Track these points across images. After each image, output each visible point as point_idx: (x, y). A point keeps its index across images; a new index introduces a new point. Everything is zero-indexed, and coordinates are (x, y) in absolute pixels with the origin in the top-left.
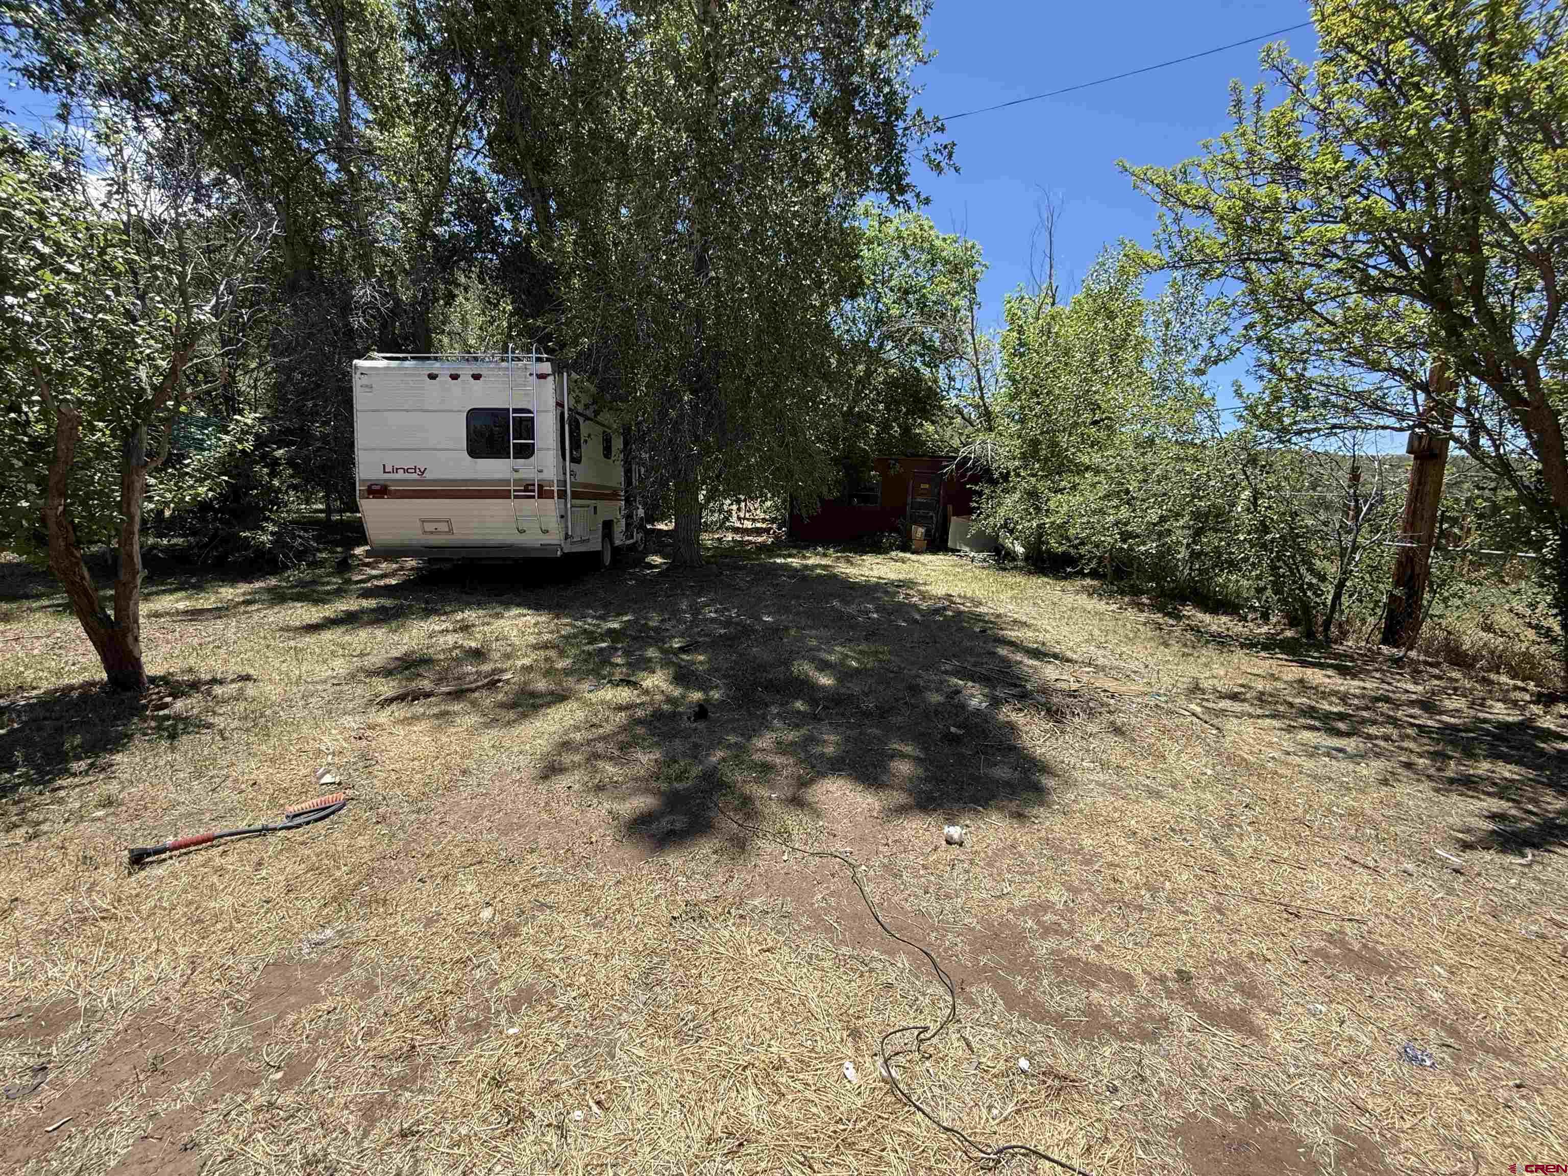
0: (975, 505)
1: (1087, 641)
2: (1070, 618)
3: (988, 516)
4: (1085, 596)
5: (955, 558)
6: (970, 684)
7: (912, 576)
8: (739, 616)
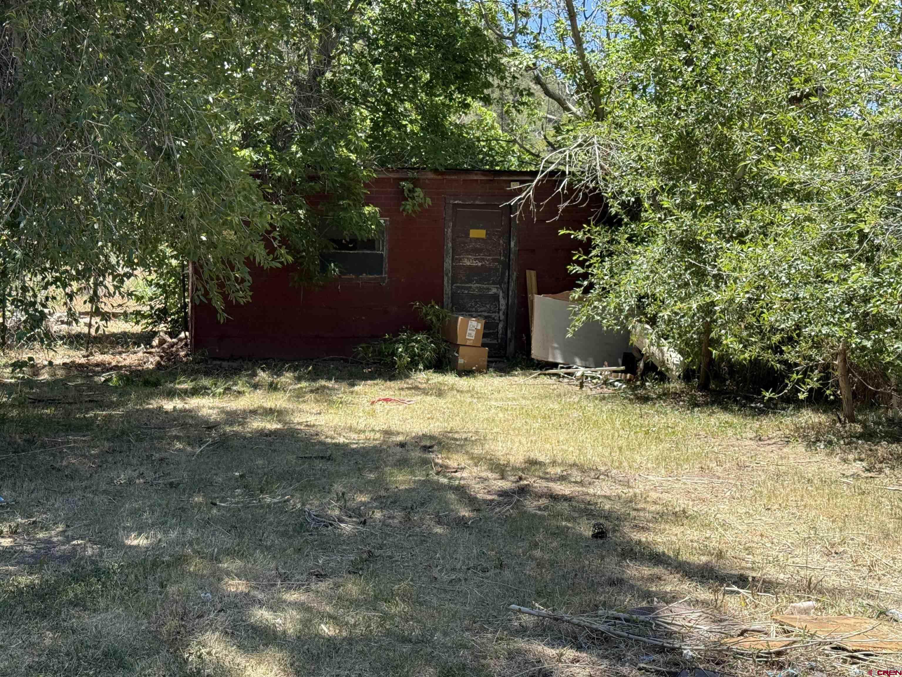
0: (579, 269)
1: (806, 542)
2: (772, 494)
3: (605, 292)
4: (801, 448)
5: (546, 380)
6: (570, 653)
7: (455, 424)
8: (68, 540)
